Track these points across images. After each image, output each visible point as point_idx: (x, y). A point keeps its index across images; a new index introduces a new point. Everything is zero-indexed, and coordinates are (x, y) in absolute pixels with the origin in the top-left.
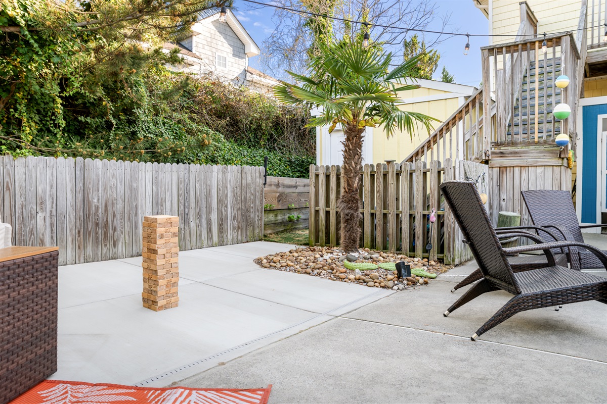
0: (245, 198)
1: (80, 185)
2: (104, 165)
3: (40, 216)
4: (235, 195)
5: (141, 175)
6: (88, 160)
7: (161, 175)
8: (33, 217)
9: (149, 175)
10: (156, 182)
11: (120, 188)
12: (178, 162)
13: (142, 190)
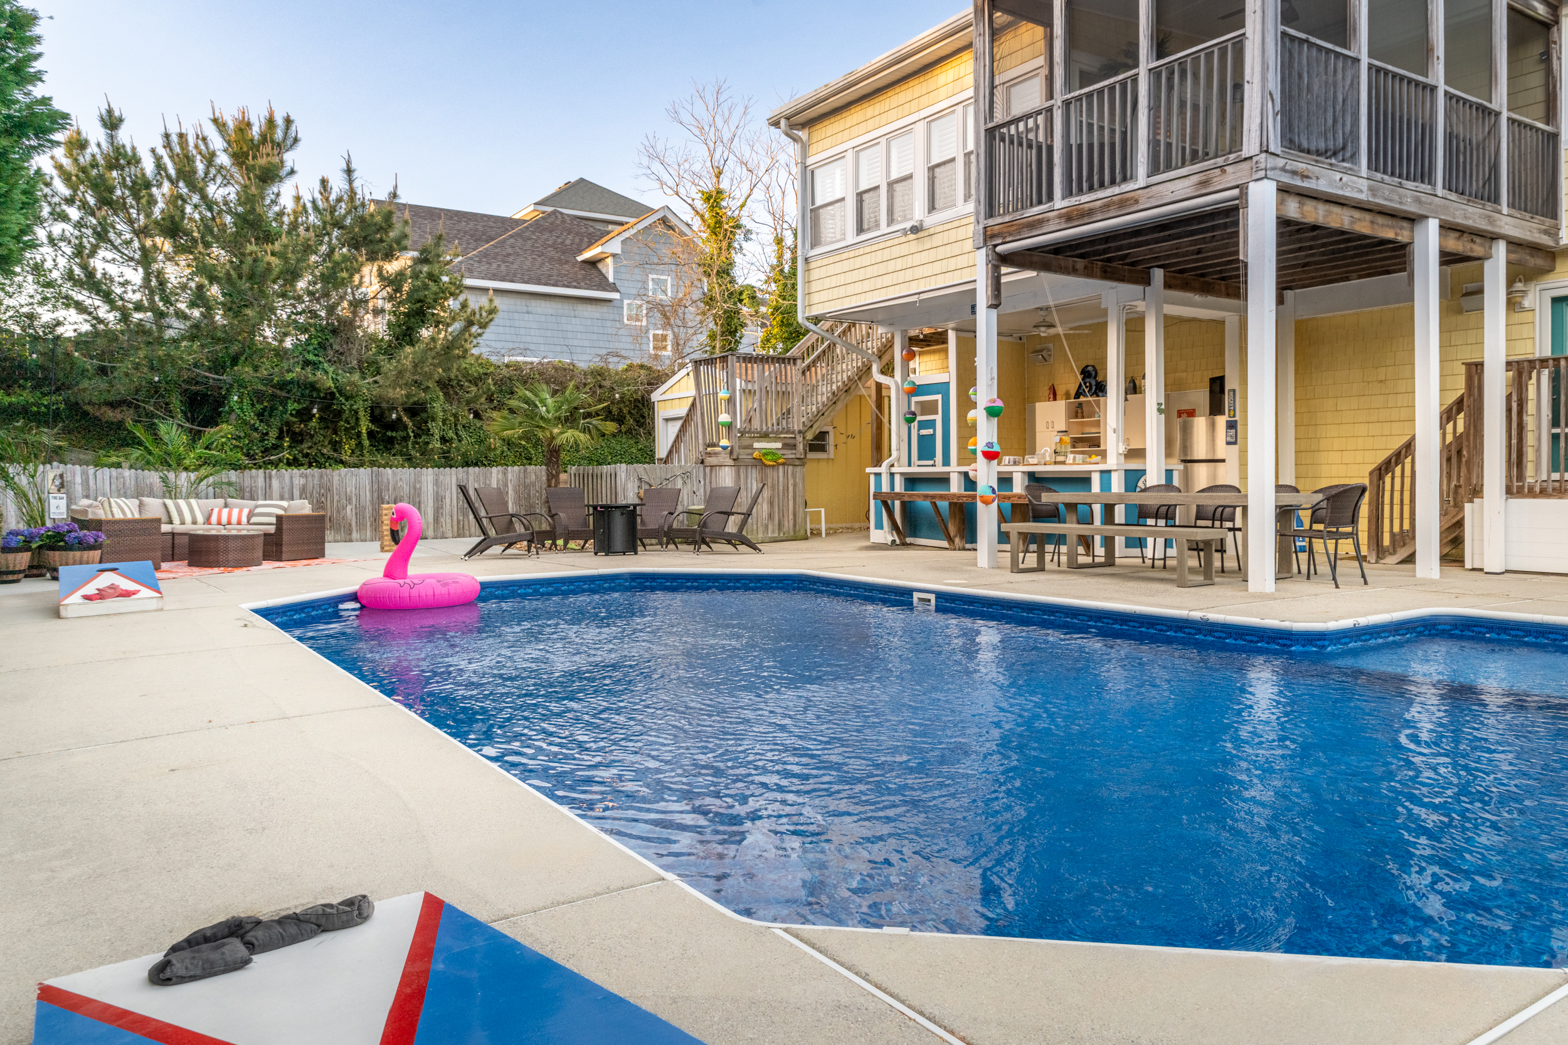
0: (529, 495)
1: (375, 487)
2: (393, 472)
3: (349, 508)
4: (516, 492)
5: (424, 478)
6: (381, 469)
7: (441, 478)
8: (344, 508)
9: (430, 478)
10: (436, 483)
11: (406, 488)
12: (451, 467)
13: (424, 489)
